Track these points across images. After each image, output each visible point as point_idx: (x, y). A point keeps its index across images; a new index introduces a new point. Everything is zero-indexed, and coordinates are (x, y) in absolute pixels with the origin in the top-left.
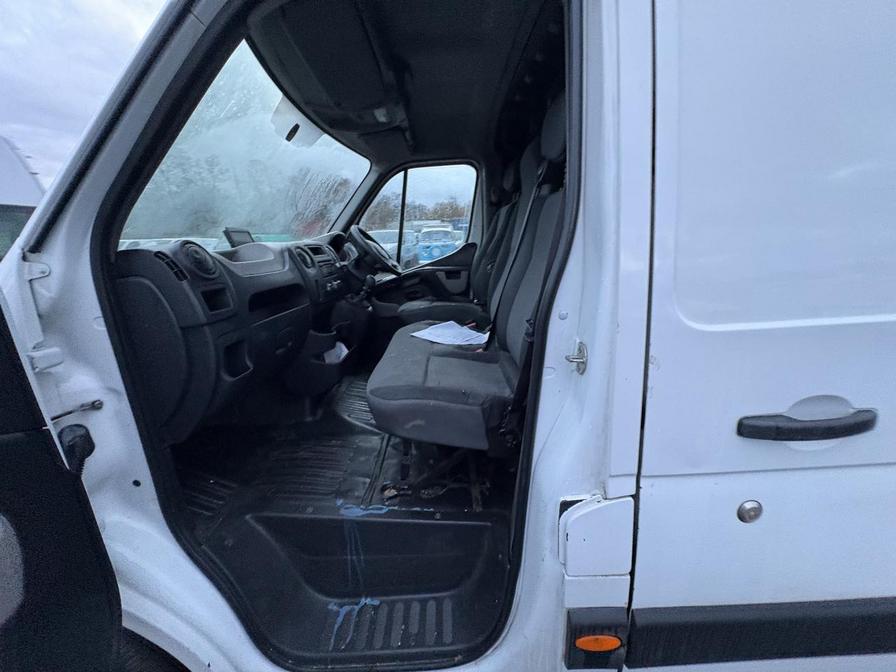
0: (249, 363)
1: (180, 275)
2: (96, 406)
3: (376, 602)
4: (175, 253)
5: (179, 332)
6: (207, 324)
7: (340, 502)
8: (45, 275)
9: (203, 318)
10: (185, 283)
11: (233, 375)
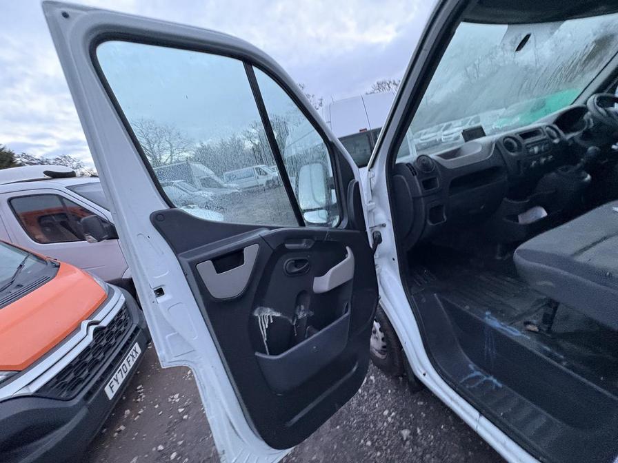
0: (445, 217)
1: (415, 173)
2: (384, 225)
3: (500, 385)
4: (414, 163)
5: (411, 199)
6: (423, 197)
7: (488, 313)
8: (374, 176)
9: (421, 194)
10: (415, 177)
11: (433, 223)
